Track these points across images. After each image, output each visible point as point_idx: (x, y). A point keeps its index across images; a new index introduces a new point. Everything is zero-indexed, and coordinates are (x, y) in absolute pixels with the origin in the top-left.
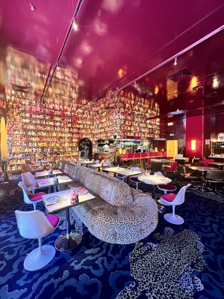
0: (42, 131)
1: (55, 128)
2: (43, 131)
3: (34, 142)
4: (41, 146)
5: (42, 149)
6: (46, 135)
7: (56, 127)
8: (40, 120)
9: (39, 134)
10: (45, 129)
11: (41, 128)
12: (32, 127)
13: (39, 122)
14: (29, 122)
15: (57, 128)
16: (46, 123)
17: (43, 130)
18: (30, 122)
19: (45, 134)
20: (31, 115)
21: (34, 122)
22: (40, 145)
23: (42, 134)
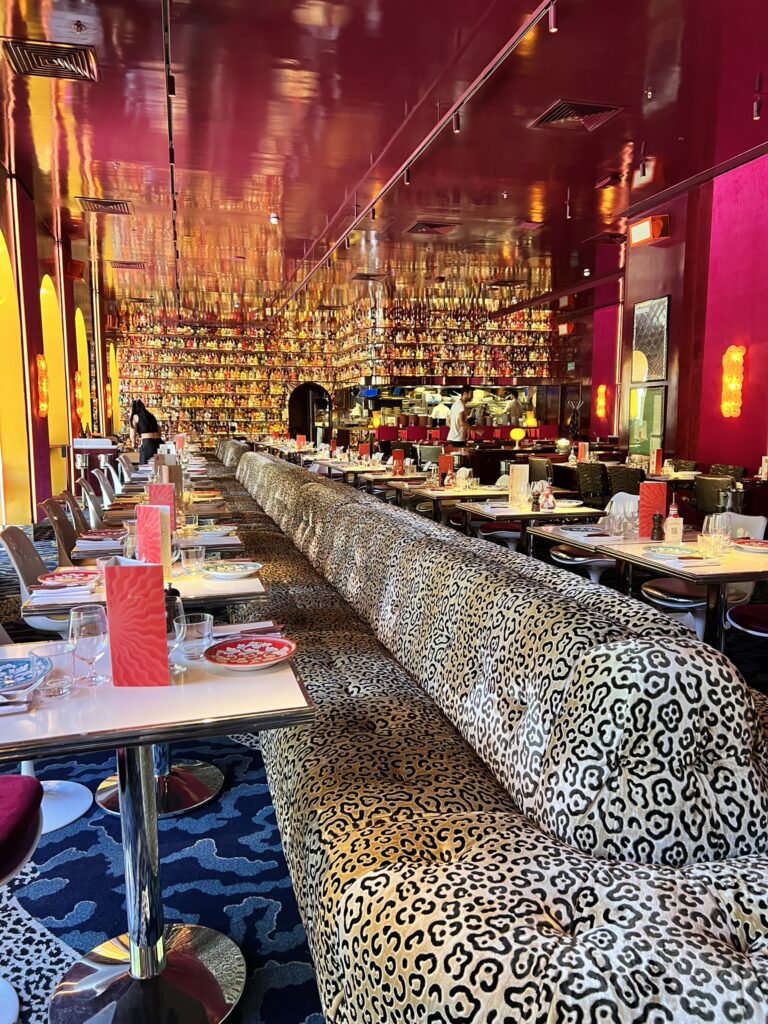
0: (190, 367)
1: (222, 359)
2: (193, 366)
3: (173, 395)
4: (188, 406)
5: (191, 413)
6: (201, 376)
7: (226, 354)
8: (186, 339)
9: (184, 374)
10: (198, 361)
11: (187, 359)
12: (168, 359)
13: (182, 345)
14: (161, 347)
15: (225, 357)
16: (198, 345)
17: (193, 363)
18: (164, 346)
19: (197, 374)
20: (165, 330)
21: (172, 345)
22: (187, 402)
23: (189, 375)
